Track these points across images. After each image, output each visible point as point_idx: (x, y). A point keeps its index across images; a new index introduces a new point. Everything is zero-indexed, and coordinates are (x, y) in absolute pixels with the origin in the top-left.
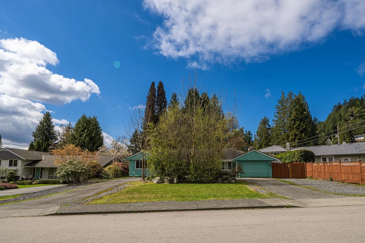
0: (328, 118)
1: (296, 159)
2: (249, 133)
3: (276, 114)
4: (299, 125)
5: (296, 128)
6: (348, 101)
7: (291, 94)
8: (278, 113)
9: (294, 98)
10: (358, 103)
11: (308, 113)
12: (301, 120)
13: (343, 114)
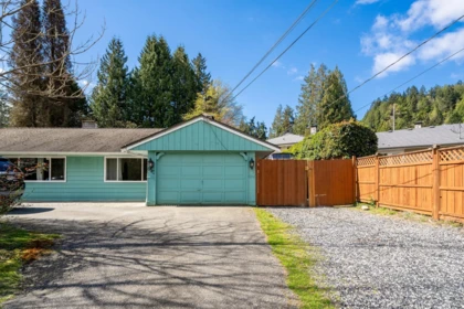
0: (366, 116)
1: (328, 152)
2: (263, 127)
3: (302, 99)
4: (333, 114)
5: (329, 118)
6: (389, 96)
7: (323, 68)
8: (304, 96)
9: (327, 74)
10: (400, 99)
11: (346, 98)
12: (336, 107)
13: (382, 112)
